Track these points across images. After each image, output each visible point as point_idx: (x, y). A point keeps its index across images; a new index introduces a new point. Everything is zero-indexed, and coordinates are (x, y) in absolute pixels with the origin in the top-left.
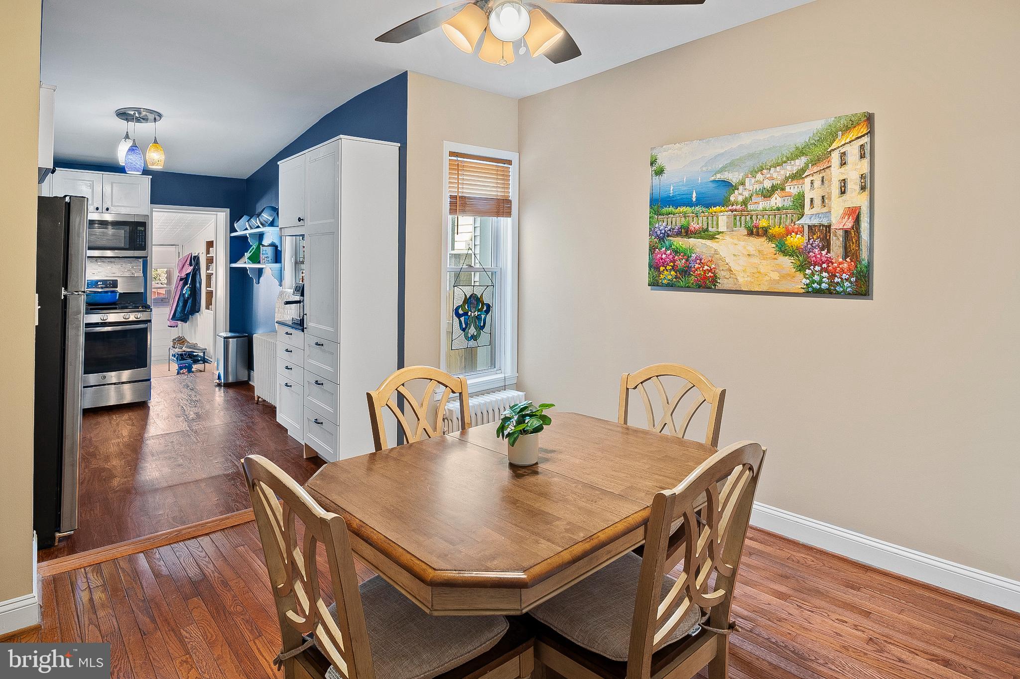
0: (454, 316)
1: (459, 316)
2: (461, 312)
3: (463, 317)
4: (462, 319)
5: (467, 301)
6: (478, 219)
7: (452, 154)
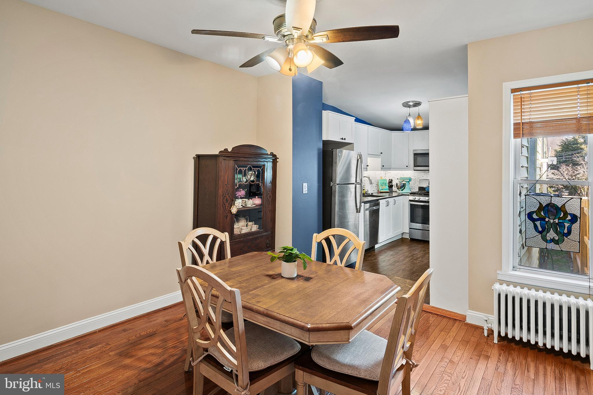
0: (527, 219)
1: (533, 220)
2: (535, 216)
3: (540, 221)
4: (538, 223)
5: (541, 208)
6: (545, 139)
7: (513, 91)
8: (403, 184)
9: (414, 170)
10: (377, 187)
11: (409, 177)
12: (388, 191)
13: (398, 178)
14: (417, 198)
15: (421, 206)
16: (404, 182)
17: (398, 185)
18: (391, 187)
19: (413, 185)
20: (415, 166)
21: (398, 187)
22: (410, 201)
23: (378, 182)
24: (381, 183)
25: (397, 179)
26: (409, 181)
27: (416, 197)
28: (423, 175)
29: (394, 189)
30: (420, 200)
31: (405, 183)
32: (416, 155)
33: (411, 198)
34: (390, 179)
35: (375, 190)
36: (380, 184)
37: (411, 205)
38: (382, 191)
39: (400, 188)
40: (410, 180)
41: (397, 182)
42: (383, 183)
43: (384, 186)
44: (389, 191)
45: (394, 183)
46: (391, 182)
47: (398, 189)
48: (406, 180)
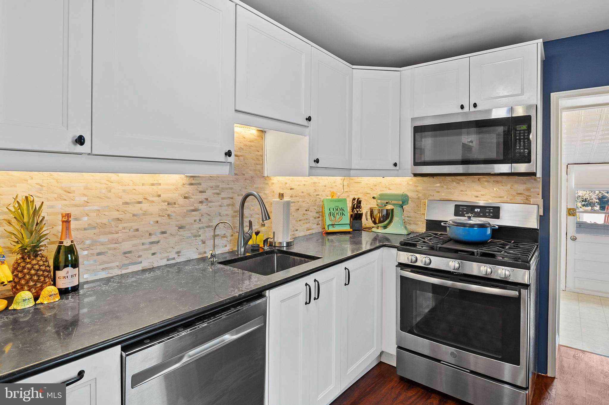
8: (387, 210)
9: (415, 175)
10: (320, 219)
11: (401, 193)
12: (348, 228)
13: (375, 196)
14: (421, 260)
15: (431, 285)
16: (389, 207)
17: (376, 212)
18: (357, 217)
19: (412, 214)
20: (416, 164)
21: (375, 219)
22: (402, 266)
23: (323, 207)
24: (331, 210)
25: (373, 198)
26: (401, 203)
27: (418, 256)
28: (438, 189)
29: (366, 222)
30: (431, 266)
31: (393, 210)
32: (418, 130)
33: (405, 257)
34: (354, 199)
35: (315, 226)
36: (327, 212)
37: (403, 280)
38: (331, 229)
39: (380, 222)
40: (403, 201)
41: (373, 204)
42: (337, 210)
43: (338, 217)
44: (351, 230)
45: (365, 210)
46: (357, 204)
47: (375, 223)
48: (393, 202)
